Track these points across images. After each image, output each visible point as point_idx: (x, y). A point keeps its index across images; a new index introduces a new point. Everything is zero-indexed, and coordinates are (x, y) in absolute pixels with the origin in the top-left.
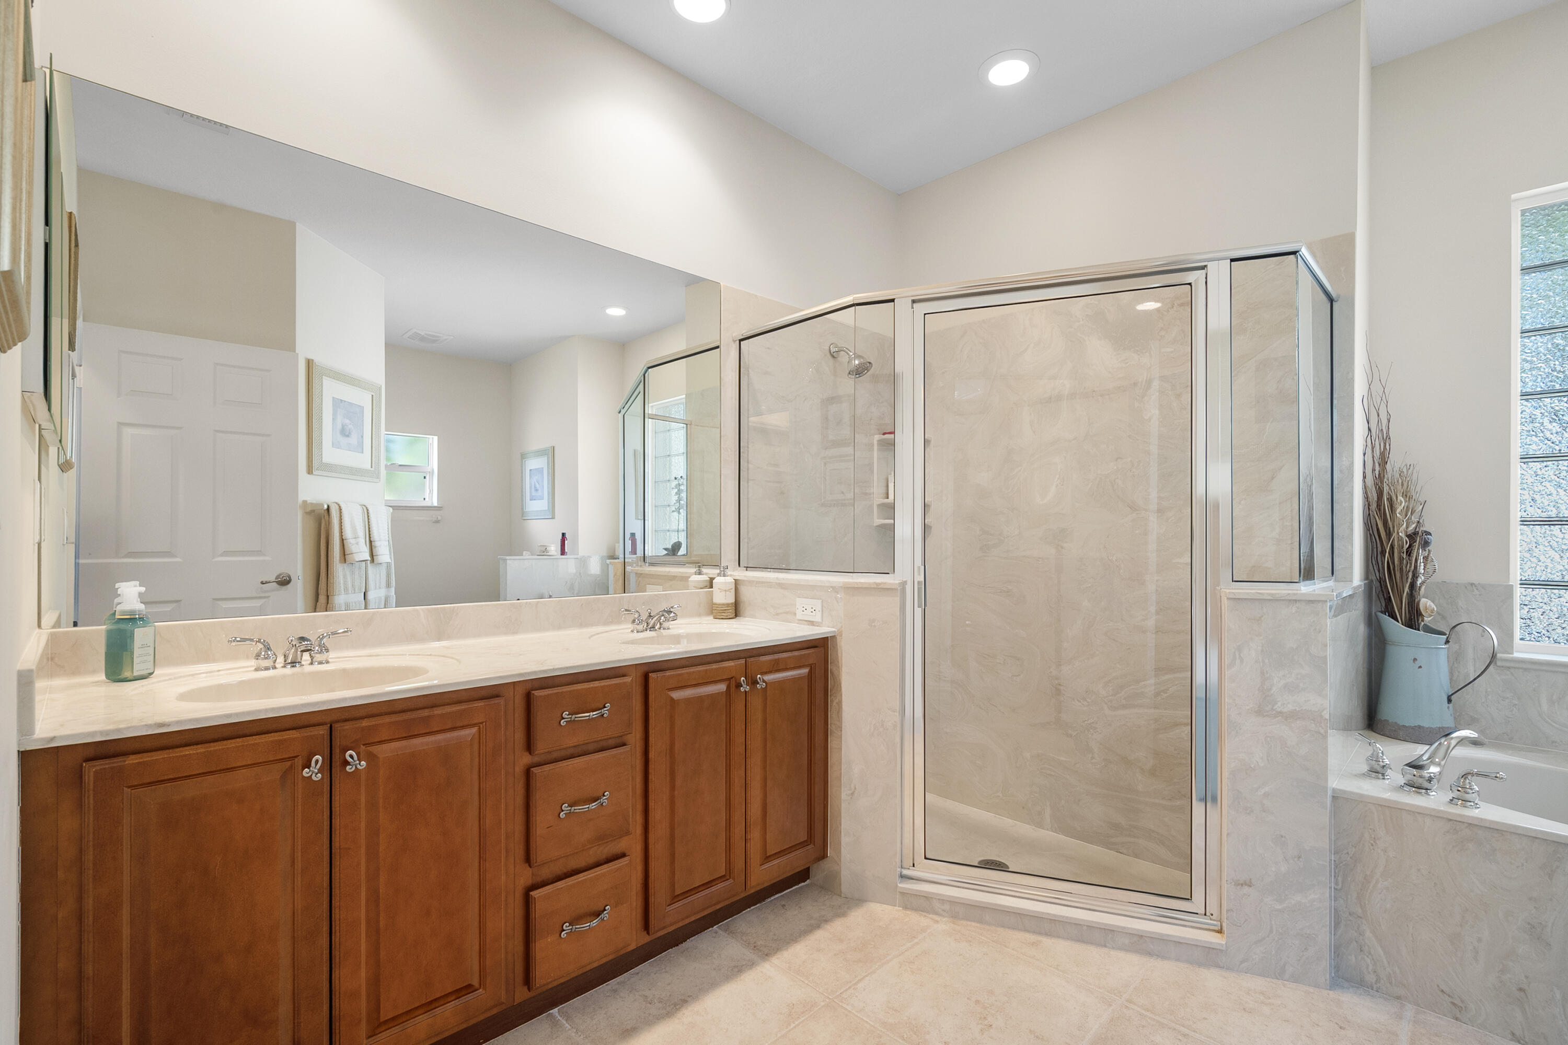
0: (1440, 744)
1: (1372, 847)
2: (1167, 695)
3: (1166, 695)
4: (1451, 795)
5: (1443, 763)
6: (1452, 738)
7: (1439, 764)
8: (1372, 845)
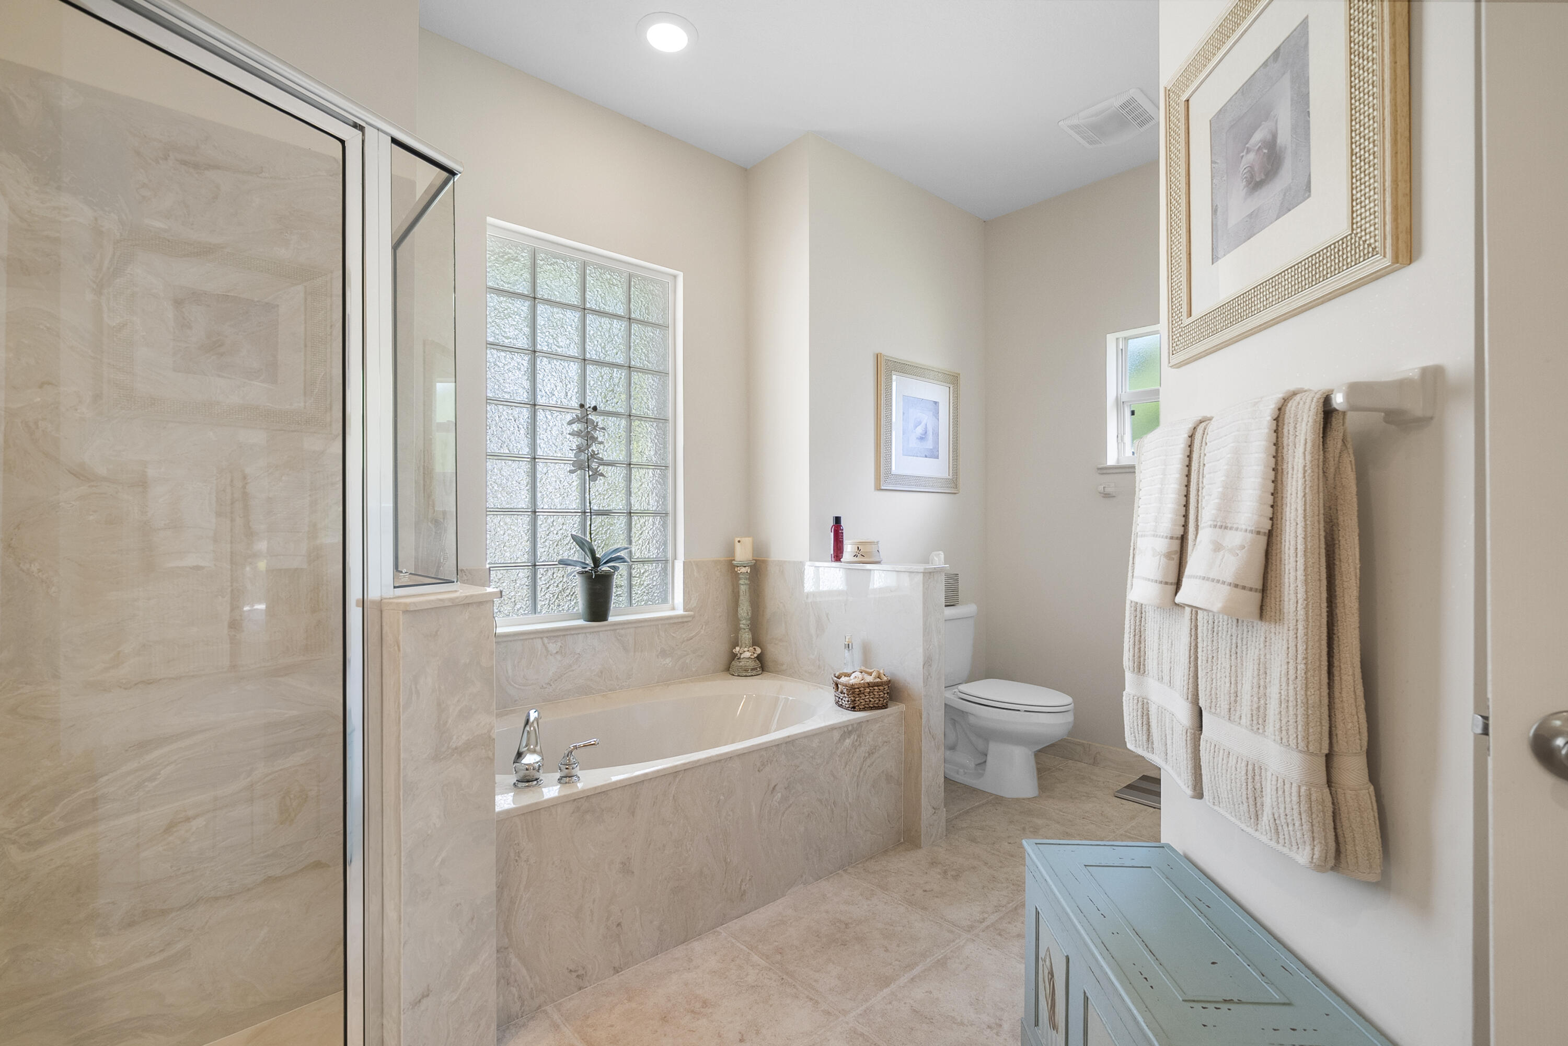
0: (528, 732)
1: (516, 864)
2: (156, 783)
3: (154, 784)
4: (558, 775)
5: (538, 748)
6: (533, 722)
7: (534, 752)
8: (517, 861)
